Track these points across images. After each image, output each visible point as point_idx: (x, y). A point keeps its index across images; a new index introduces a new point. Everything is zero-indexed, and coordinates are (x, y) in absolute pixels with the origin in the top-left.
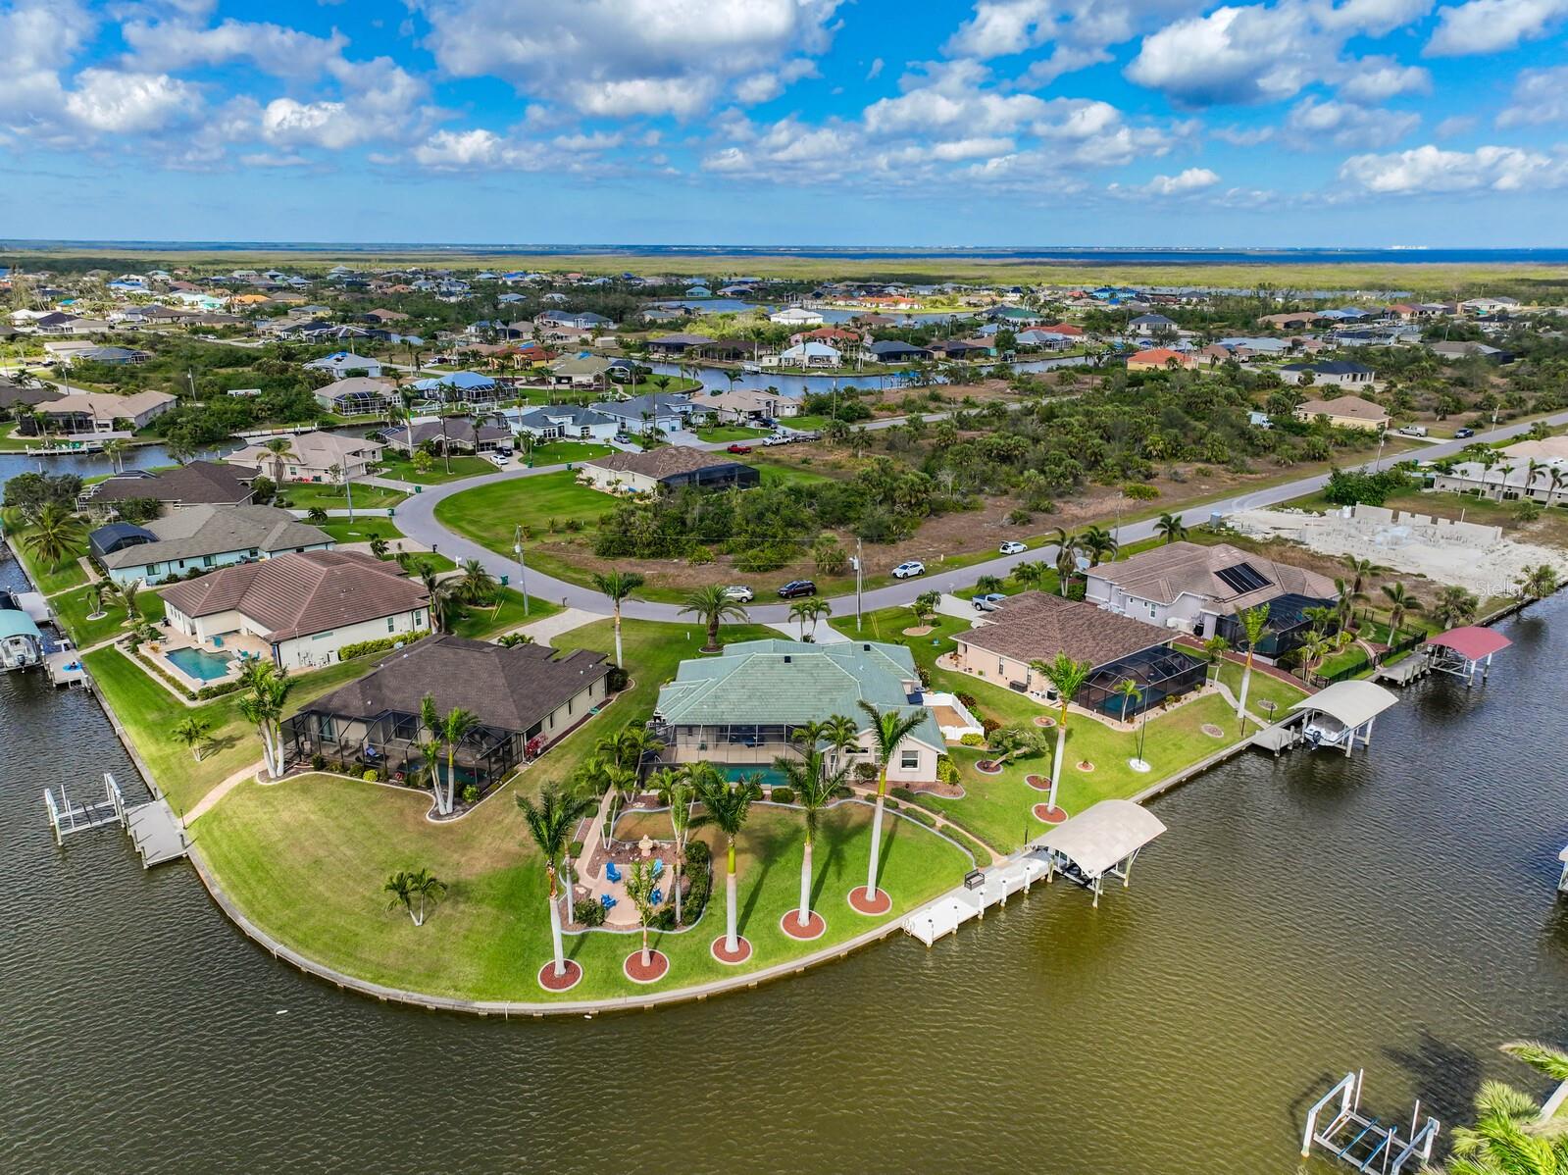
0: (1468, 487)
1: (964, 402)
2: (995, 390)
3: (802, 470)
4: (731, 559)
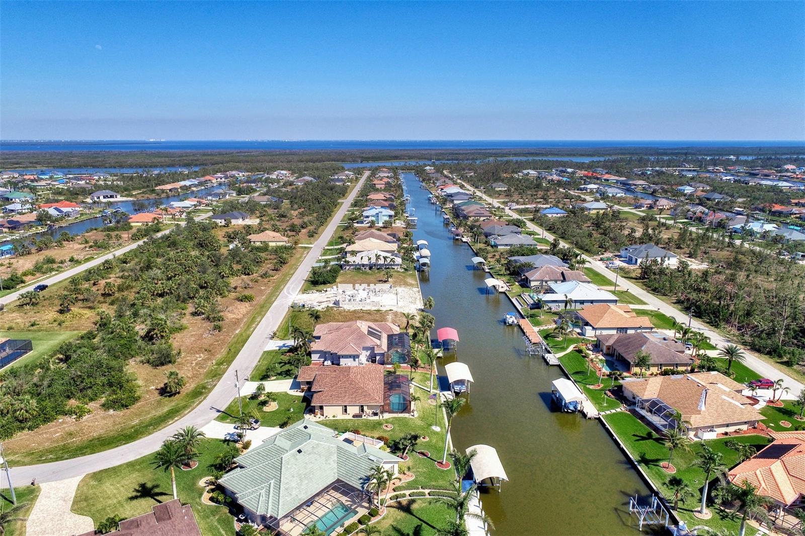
1: (70, 261)
2: (77, 250)
3: (39, 331)
4: (98, 406)
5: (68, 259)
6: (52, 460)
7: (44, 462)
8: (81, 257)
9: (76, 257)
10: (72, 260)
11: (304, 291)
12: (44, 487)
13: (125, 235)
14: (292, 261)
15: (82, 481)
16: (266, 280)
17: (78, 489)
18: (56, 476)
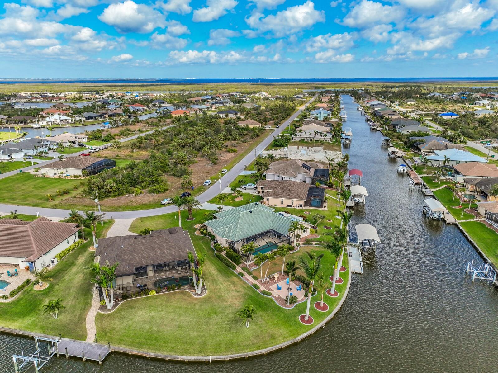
0: (301, 139)
1: (138, 131)
2: (142, 126)
3: (120, 159)
4: (146, 191)
5: (137, 130)
6: (121, 211)
7: (118, 211)
8: (144, 129)
9: (141, 129)
10: (139, 130)
11: (267, 149)
12: (117, 221)
13: (168, 121)
14: (262, 136)
15: (135, 220)
16: (245, 144)
17: (132, 223)
18: (122, 217)
